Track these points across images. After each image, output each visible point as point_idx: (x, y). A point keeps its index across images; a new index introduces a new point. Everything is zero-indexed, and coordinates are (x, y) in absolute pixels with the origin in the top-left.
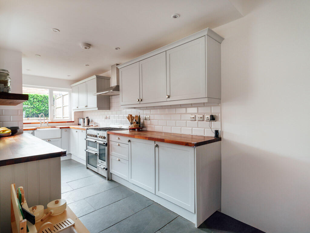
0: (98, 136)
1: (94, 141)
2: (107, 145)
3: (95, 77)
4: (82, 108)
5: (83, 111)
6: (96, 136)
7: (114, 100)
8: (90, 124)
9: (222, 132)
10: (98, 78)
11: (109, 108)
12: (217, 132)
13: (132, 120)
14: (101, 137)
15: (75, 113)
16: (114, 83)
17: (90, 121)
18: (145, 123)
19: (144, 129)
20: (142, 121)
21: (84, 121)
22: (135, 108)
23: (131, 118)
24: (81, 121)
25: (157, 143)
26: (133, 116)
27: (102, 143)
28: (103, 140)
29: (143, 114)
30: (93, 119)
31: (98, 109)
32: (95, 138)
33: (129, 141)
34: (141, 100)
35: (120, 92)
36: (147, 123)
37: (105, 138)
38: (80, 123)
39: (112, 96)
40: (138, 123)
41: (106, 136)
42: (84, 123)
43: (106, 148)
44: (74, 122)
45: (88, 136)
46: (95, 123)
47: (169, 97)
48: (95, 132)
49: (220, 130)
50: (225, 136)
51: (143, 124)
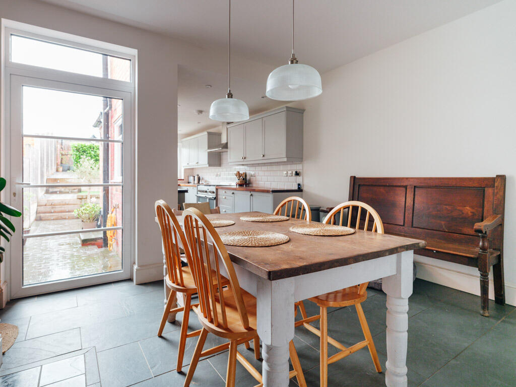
0: (208, 191)
1: (204, 196)
2: (216, 198)
3: (206, 133)
4: (193, 164)
5: (193, 169)
6: (206, 192)
7: (224, 156)
8: (200, 182)
9: (303, 185)
10: (209, 134)
11: (220, 165)
12: (299, 185)
13: (240, 176)
14: (210, 192)
15: (185, 170)
16: (224, 141)
17: (201, 178)
18: (251, 180)
19: (250, 185)
20: (248, 178)
21: (194, 179)
22: (243, 165)
23: (239, 174)
24: (191, 179)
25: (252, 193)
26: (241, 172)
27: (211, 197)
28: (213, 194)
29: (250, 171)
30: (204, 177)
31: (209, 166)
32: (206, 193)
33: (233, 193)
34: (245, 158)
35: (229, 150)
36: (253, 179)
37: (214, 192)
38: (190, 181)
39: (222, 152)
40: (245, 179)
41: (215, 191)
42: (194, 180)
43: (215, 201)
44: (183, 180)
45: (199, 192)
46: (206, 181)
47: (264, 156)
48: (205, 188)
49: (301, 183)
50: (305, 188)
51: (250, 180)
